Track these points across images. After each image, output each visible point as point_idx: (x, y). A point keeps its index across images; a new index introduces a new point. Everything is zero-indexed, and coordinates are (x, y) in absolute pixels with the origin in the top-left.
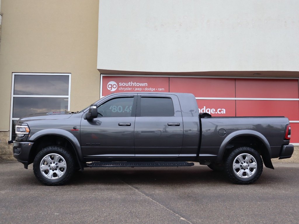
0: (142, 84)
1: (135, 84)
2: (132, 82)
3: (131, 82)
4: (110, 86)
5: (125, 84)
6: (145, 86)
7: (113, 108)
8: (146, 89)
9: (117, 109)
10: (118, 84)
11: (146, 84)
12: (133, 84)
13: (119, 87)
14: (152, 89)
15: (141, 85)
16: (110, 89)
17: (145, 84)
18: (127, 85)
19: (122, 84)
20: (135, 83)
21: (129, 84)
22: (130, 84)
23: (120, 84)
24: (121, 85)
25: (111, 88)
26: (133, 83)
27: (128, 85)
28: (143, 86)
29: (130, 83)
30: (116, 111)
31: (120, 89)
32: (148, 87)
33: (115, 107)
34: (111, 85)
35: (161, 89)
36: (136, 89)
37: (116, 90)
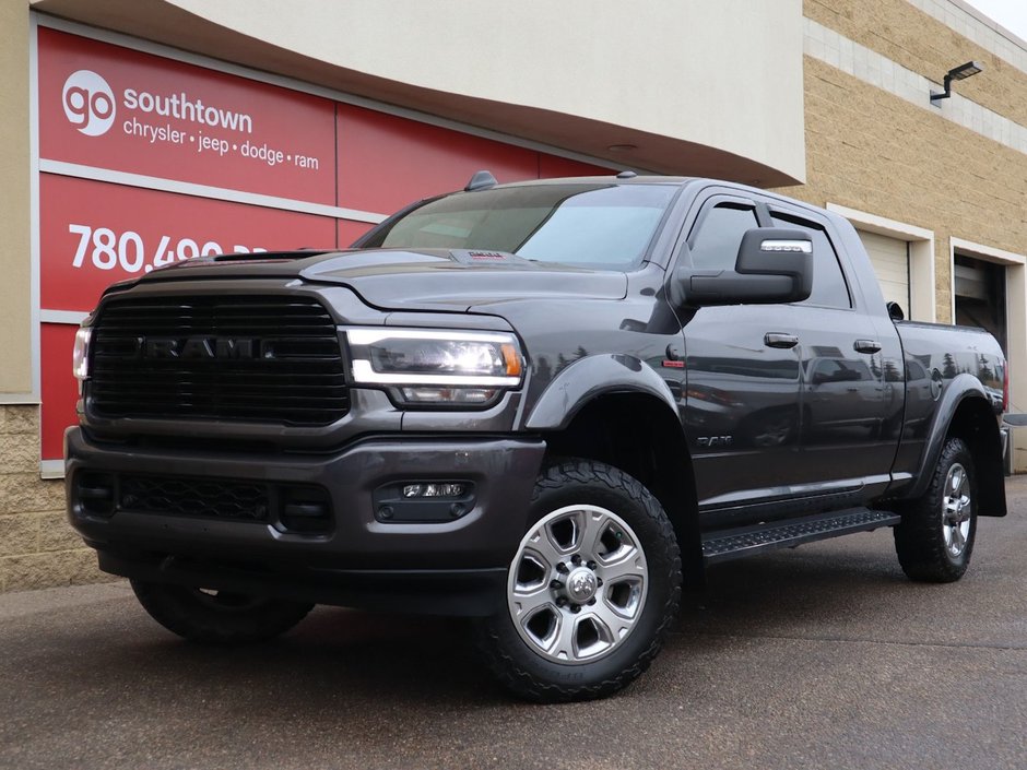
0: (229, 114)
1: (198, 111)
2: (183, 95)
3: (179, 98)
4: (78, 102)
5: (154, 104)
6: (241, 129)
7: (97, 241)
8: (248, 150)
9: (116, 249)
10: (120, 98)
11: (245, 122)
12: (188, 109)
13: (124, 114)
14: (271, 156)
15: (225, 125)
16: (79, 119)
17: (242, 118)
18: (163, 108)
19: (137, 98)
20: (200, 107)
21: (171, 104)
22: (178, 105)
23: (133, 98)
24: (134, 106)
25: (84, 111)
26: (190, 104)
27: (167, 112)
28: (233, 127)
29: (175, 101)
30: (110, 265)
31: (129, 128)
32: (257, 140)
33: (105, 240)
34: (85, 93)
35: (305, 162)
36: (205, 143)
37: (108, 128)
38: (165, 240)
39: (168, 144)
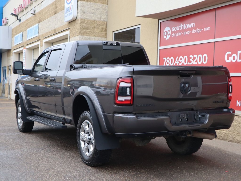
0: (190, 24)
2: (181, 24)
6: (193, 27)
7: (167, 60)
8: (194, 31)
10: (171, 30)
12: (182, 27)
14: (199, 31)
15: (189, 27)
16: (166, 37)
17: (193, 24)
19: (174, 29)
20: (184, 25)
21: (179, 27)
25: (166, 35)
30: (169, 65)
31: (173, 35)
34: (167, 32)
35: (206, 29)
36: (185, 33)
37: (169, 37)
38: (177, 57)
39: (179, 36)
